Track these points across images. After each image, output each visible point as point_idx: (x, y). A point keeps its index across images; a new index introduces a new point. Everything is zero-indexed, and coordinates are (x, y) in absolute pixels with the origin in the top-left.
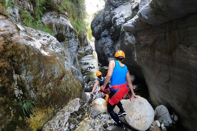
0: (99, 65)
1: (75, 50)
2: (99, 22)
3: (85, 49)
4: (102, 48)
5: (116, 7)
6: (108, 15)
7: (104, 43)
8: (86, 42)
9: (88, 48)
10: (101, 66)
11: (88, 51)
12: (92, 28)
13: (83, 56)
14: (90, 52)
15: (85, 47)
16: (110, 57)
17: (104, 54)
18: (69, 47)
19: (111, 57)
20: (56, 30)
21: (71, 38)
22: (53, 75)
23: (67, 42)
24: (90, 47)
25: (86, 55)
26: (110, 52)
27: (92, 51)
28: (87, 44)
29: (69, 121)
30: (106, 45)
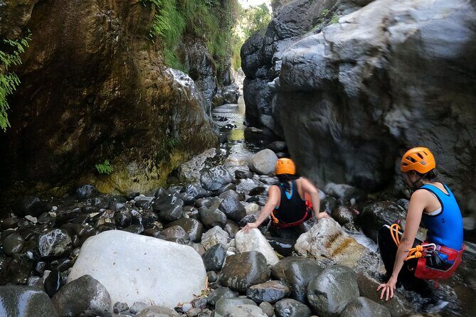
0: (244, 124)
1: (209, 95)
2: (257, 49)
3: (223, 91)
4: (254, 96)
5: (281, 38)
6: (270, 45)
7: (259, 89)
8: (227, 77)
9: (230, 90)
10: (248, 126)
11: (228, 97)
12: (243, 56)
13: (219, 105)
14: (233, 98)
15: (225, 88)
16: (264, 113)
17: (256, 108)
18: (202, 90)
19: (266, 114)
20: (188, 65)
21: (207, 75)
22: (194, 122)
23: (200, 81)
24: (234, 87)
25: (225, 103)
26: (266, 106)
27: (237, 98)
28: (230, 80)
29: (205, 163)
30: (261, 92)
